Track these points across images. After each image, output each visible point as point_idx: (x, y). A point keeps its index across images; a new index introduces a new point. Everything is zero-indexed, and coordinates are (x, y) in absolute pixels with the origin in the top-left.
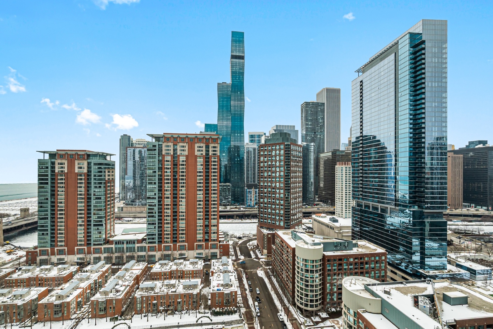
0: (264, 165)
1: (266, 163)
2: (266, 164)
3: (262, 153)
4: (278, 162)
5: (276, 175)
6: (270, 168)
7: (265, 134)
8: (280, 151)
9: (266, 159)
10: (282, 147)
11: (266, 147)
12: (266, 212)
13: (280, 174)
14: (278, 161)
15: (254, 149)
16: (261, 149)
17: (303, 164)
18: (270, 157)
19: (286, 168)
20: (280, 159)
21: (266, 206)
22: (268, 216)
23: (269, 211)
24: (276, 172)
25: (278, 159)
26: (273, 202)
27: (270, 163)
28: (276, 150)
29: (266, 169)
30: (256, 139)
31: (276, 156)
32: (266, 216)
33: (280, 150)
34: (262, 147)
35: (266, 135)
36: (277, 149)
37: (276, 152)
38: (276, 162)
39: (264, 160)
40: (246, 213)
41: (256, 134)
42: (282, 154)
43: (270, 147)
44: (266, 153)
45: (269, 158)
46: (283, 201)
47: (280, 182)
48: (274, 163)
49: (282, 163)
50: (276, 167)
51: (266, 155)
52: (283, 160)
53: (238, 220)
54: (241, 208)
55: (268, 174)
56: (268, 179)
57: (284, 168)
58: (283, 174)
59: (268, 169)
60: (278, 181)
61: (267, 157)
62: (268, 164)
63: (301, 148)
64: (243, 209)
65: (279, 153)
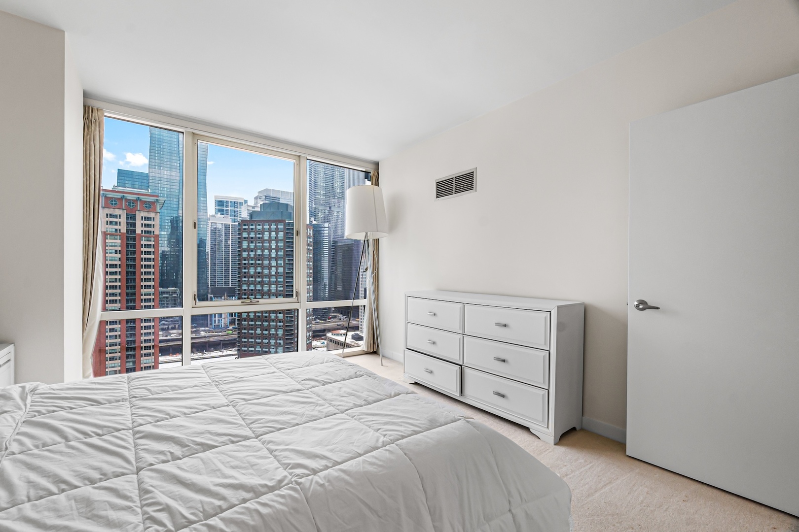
0: (249, 255)
1: (252, 251)
2: (252, 254)
3: (245, 235)
4: (273, 251)
5: (270, 272)
6: (259, 260)
7: (246, 202)
8: (277, 234)
9: (252, 246)
10: (281, 227)
11: (252, 225)
12: (252, 334)
13: (277, 270)
14: (273, 249)
15: (227, 227)
16: (244, 227)
17: (314, 254)
18: (259, 243)
19: (287, 261)
20: (277, 246)
21: (252, 325)
22: (257, 340)
23: (259, 331)
24: (269, 267)
25: (273, 247)
26: (266, 317)
27: (259, 252)
28: (270, 231)
29: (253, 262)
30: (229, 209)
31: (270, 241)
32: (253, 340)
33: (277, 231)
34: (245, 225)
35: (249, 204)
36: (273, 230)
37: (270, 234)
38: (270, 251)
39: (248, 246)
40: (212, 339)
41: (229, 200)
42: (280, 239)
43: (259, 225)
44: (252, 235)
45: (258, 244)
46: (282, 315)
47: (276, 283)
48: (266, 252)
49: (281, 253)
50: (270, 258)
51: (252, 238)
52: (282, 248)
53: (195, 355)
54: (202, 332)
55: (255, 271)
56: (255, 279)
57: (284, 261)
58: (283, 271)
59: (255, 262)
60: (273, 281)
61: (254, 242)
62: (256, 253)
63: (311, 230)
64: (205, 334)
65: (276, 236)
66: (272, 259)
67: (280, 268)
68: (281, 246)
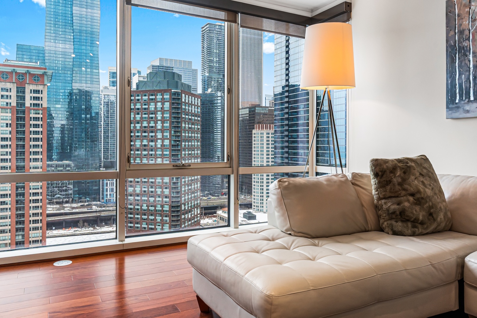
0: (135, 127)
1: (138, 123)
2: (138, 126)
4: (159, 122)
5: (156, 144)
6: (145, 132)
8: (163, 104)
9: (138, 117)
10: (167, 96)
11: (138, 96)
12: (138, 209)
13: (163, 142)
14: (159, 120)
17: (202, 126)
18: (145, 114)
19: (173, 132)
20: (163, 117)
21: (138, 200)
22: (143, 216)
23: (145, 207)
24: (156, 140)
25: (159, 118)
26: (152, 192)
27: (145, 124)
28: (156, 101)
29: (139, 134)
31: (155, 112)
32: (139, 216)
33: (163, 101)
36: (158, 100)
37: (156, 105)
38: (156, 123)
39: (135, 118)
40: (103, 214)
42: (166, 109)
43: (145, 95)
44: (139, 106)
45: (144, 116)
46: (168, 190)
47: (163, 156)
48: (152, 124)
49: (167, 125)
51: (138, 109)
52: (168, 119)
53: (87, 229)
54: (94, 207)
55: (141, 143)
56: (141, 153)
57: (170, 133)
58: (168, 144)
59: (142, 134)
60: (159, 155)
61: (140, 113)
62: (142, 125)
63: (199, 100)
64: (97, 208)
65: (161, 106)
66: (158, 131)
67: (166, 141)
68: (167, 117)
